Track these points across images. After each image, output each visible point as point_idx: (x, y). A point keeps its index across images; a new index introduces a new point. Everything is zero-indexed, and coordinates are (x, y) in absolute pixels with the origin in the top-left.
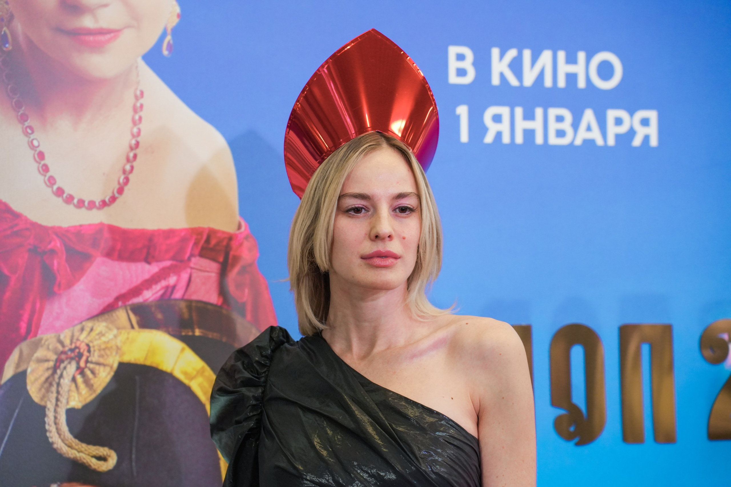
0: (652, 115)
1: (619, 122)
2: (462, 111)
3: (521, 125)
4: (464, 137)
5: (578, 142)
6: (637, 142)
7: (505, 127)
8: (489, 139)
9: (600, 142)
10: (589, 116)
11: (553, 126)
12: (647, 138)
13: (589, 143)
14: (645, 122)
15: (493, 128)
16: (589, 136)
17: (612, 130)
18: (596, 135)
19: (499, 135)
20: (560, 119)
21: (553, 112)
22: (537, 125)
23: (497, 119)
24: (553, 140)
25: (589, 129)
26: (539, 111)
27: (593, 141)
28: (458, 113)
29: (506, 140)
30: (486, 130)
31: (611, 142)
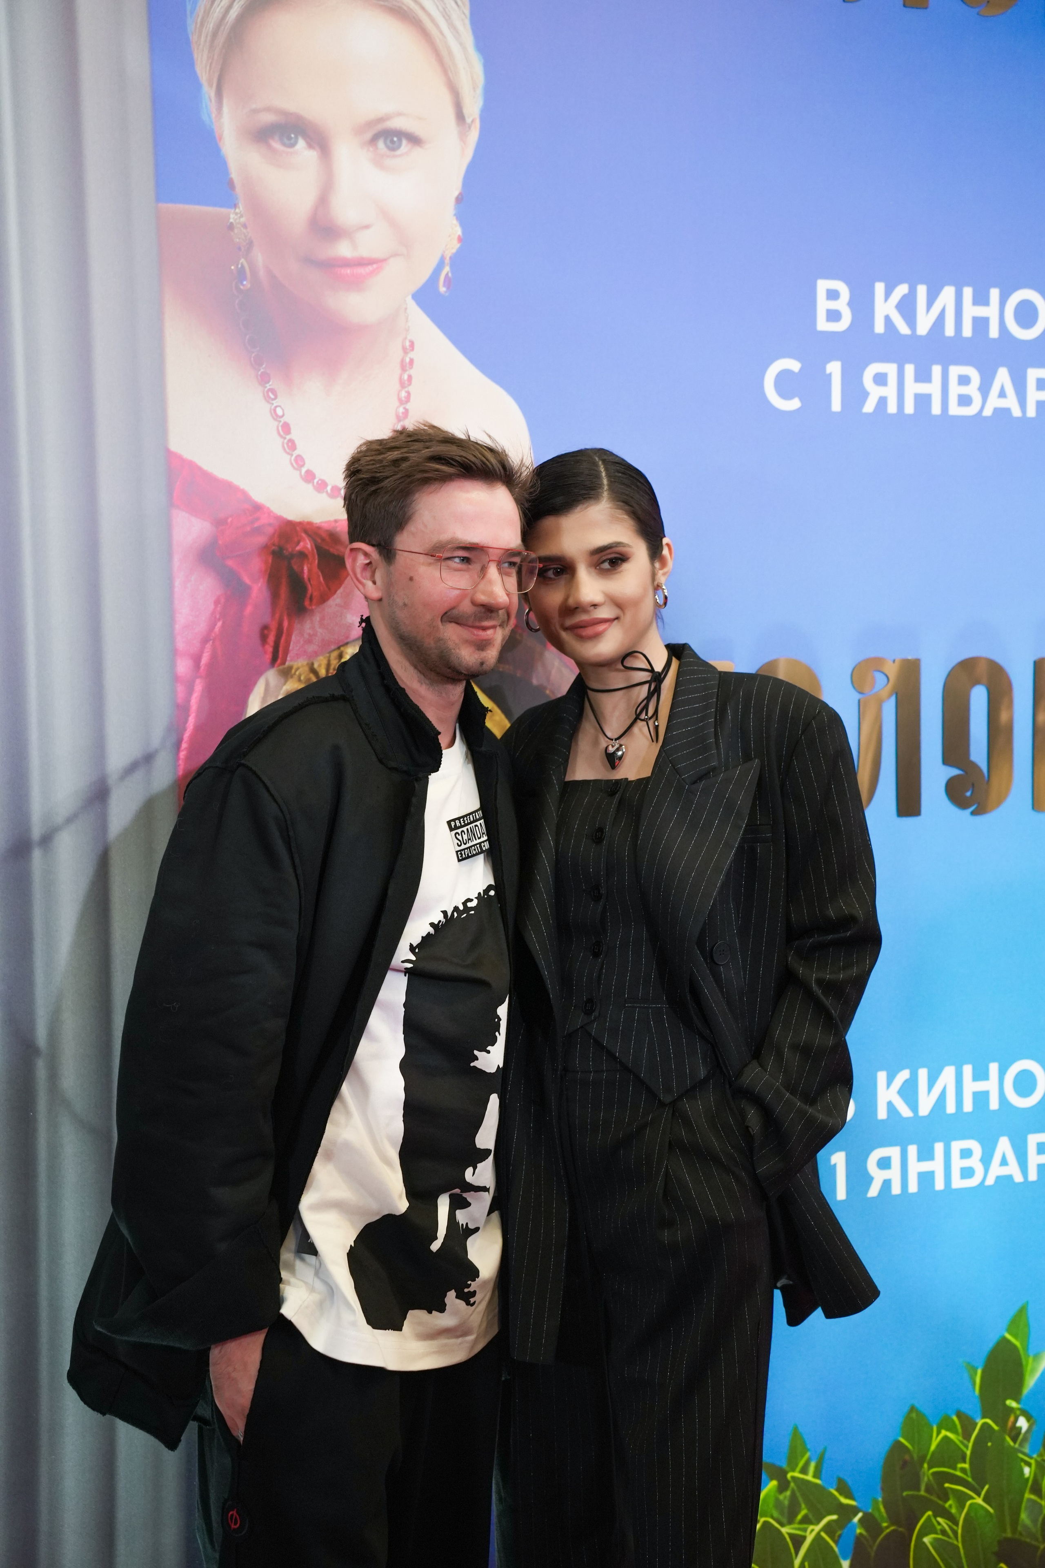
1: (1042, 384)
2: (834, 368)
3: (912, 388)
4: (836, 405)
5: (988, 412)
7: (890, 391)
8: (869, 407)
9: (1017, 412)
10: (1003, 376)
11: (955, 390)
13: (1002, 413)
15: (875, 392)
16: (1002, 403)
17: (1034, 396)
18: (1011, 402)
19: (882, 402)
20: (964, 380)
21: (955, 371)
22: (933, 388)
23: (881, 379)
24: (955, 410)
25: (1002, 394)
26: (937, 370)
27: (1007, 411)
28: (828, 371)
29: (892, 408)
30: (865, 395)
31: (1032, 412)
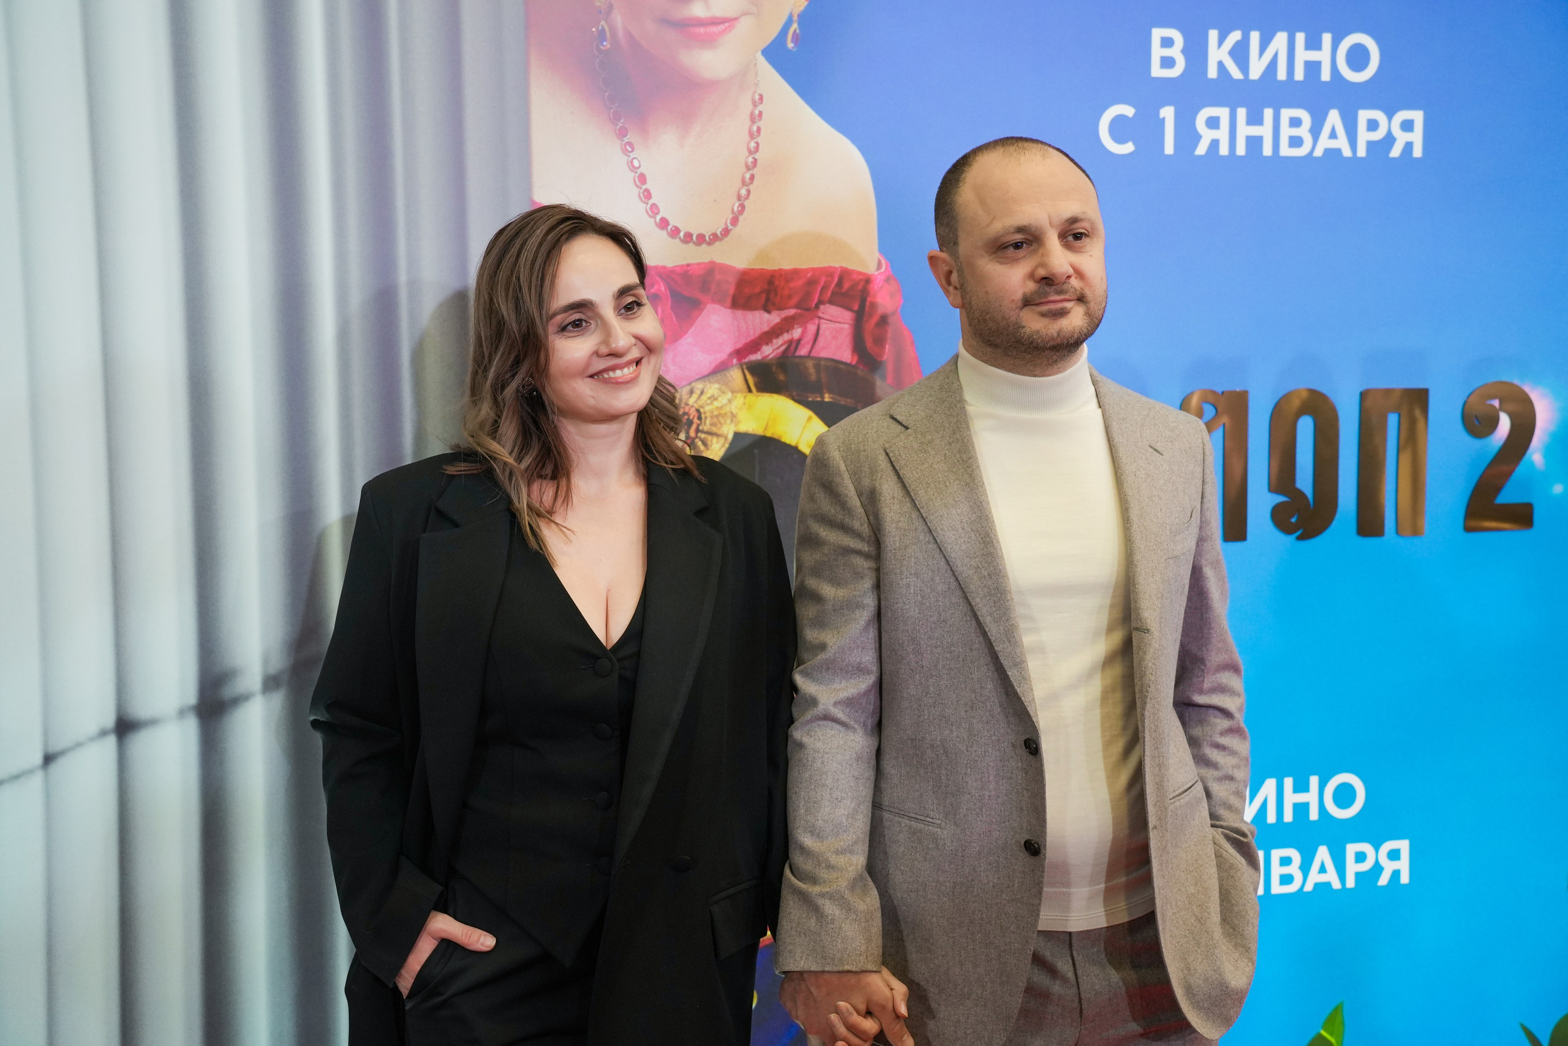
0: (1417, 116)
1: (1373, 125)
2: (1168, 113)
3: (1244, 130)
4: (1169, 148)
5: (1318, 153)
6: (1396, 152)
7: (1222, 134)
8: (1201, 150)
9: (1347, 152)
10: (1334, 118)
11: (1286, 132)
12: (1409, 146)
13: (1333, 154)
14: (1407, 126)
15: (1207, 136)
16: (1333, 144)
17: (1364, 136)
18: (1342, 144)
19: (1215, 144)
20: (1295, 122)
21: (1286, 114)
22: (1265, 131)
23: (1213, 123)
24: (1285, 151)
25: (1333, 135)
26: (1268, 113)
27: (1338, 151)
28: (1161, 116)
29: (1224, 150)
30: (1198, 137)
31: (1362, 152)
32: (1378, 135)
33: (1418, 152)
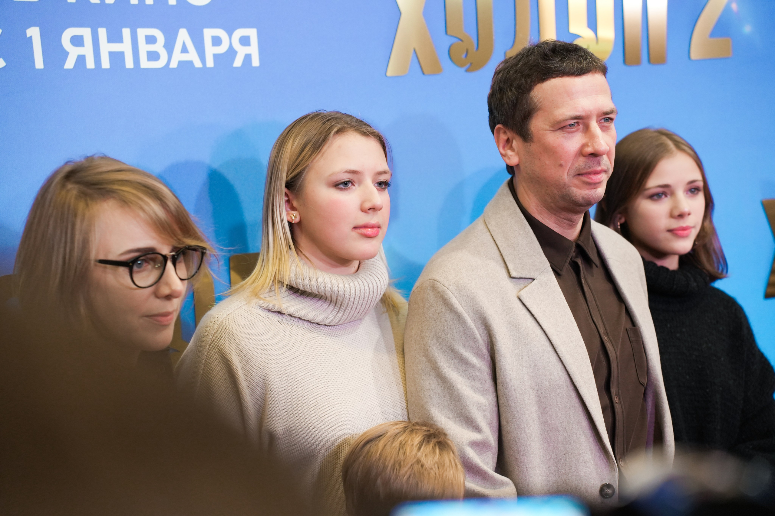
0: (252, 33)
1: (217, 41)
2: (34, 32)
3: (106, 48)
4: (39, 64)
5: (174, 64)
6: (238, 62)
7: (87, 50)
8: (70, 64)
9: (198, 64)
10: (183, 35)
11: (144, 48)
12: (248, 58)
13: (185, 65)
14: (245, 41)
15: (73, 52)
16: (185, 57)
17: (210, 51)
18: (193, 56)
19: (81, 59)
20: (151, 40)
21: (142, 33)
22: (125, 47)
23: (77, 41)
24: (145, 64)
25: (184, 50)
26: (126, 33)
27: (191, 63)
28: (28, 36)
29: (90, 64)
30: (66, 54)
31: (210, 63)
32: (222, 49)
33: (256, 62)
